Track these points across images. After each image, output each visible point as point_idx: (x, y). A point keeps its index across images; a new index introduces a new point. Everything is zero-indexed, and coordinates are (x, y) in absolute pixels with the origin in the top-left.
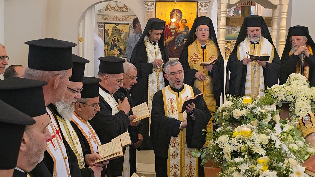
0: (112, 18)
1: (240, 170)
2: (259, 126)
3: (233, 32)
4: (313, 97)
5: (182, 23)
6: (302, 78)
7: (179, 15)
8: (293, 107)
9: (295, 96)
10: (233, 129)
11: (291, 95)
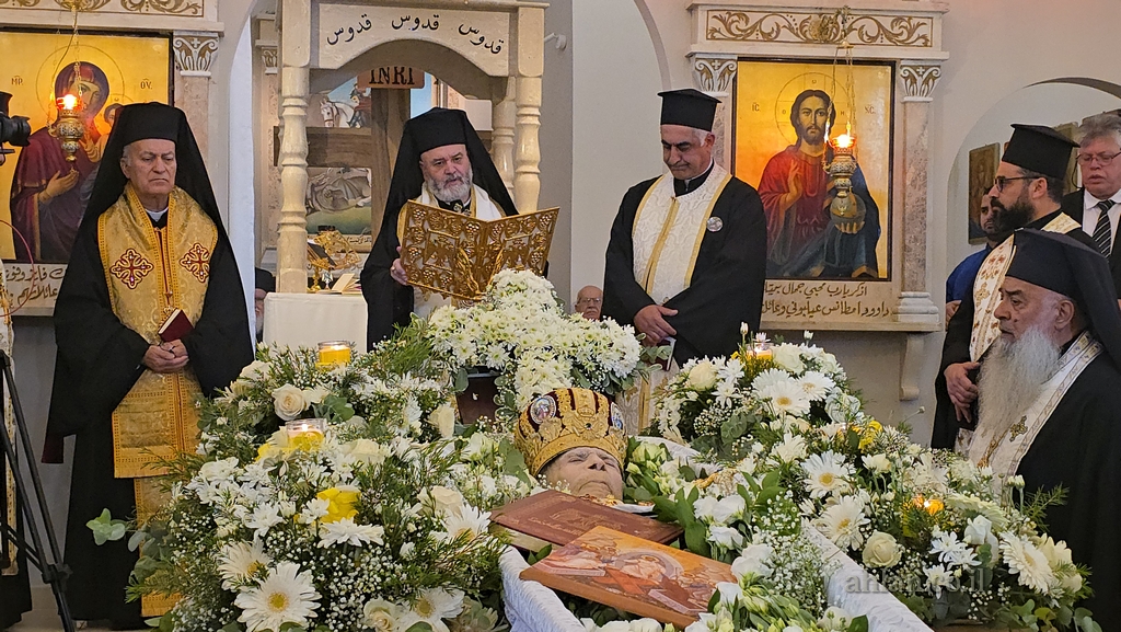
4: (579, 348)
6: (538, 287)
7: (95, 87)
8: (507, 386)
9: (514, 348)
11: (500, 342)
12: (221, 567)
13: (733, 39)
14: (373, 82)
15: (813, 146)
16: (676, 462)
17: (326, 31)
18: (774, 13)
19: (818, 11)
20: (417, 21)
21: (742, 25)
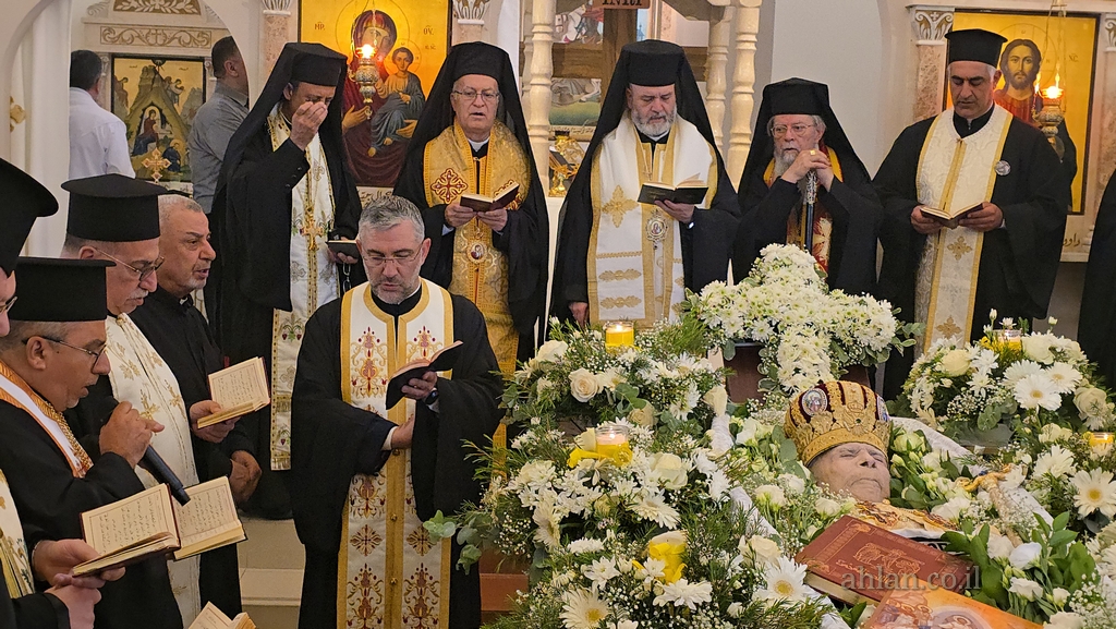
0: (139, 37)
1: (588, 583)
2: (659, 425)
3: (576, 97)
4: (838, 325)
5: (395, 63)
6: (802, 262)
7: (384, 33)
8: (770, 358)
9: (778, 323)
10: (570, 437)
11: (765, 317)
15: (1019, 91)
16: (936, 455)
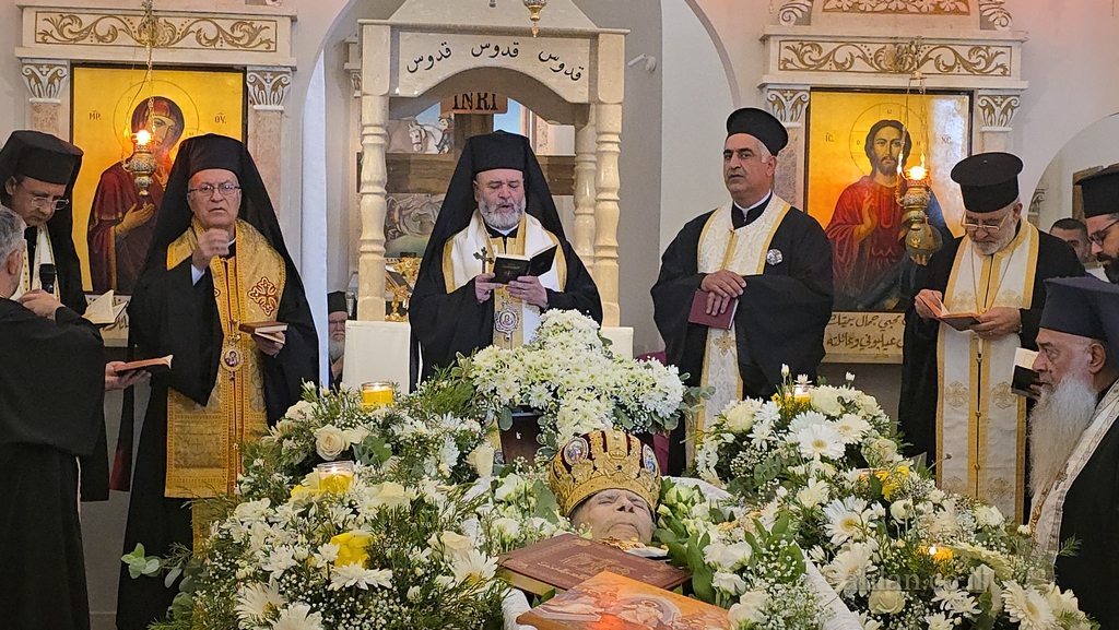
4: (622, 389)
6: (584, 326)
7: (170, 122)
8: (549, 426)
9: (557, 388)
11: (543, 382)
12: (238, 608)
13: (806, 70)
14: (456, 107)
15: (887, 177)
16: (707, 505)
17: (406, 60)
18: (848, 43)
19: (893, 41)
20: (497, 48)
21: (815, 55)
